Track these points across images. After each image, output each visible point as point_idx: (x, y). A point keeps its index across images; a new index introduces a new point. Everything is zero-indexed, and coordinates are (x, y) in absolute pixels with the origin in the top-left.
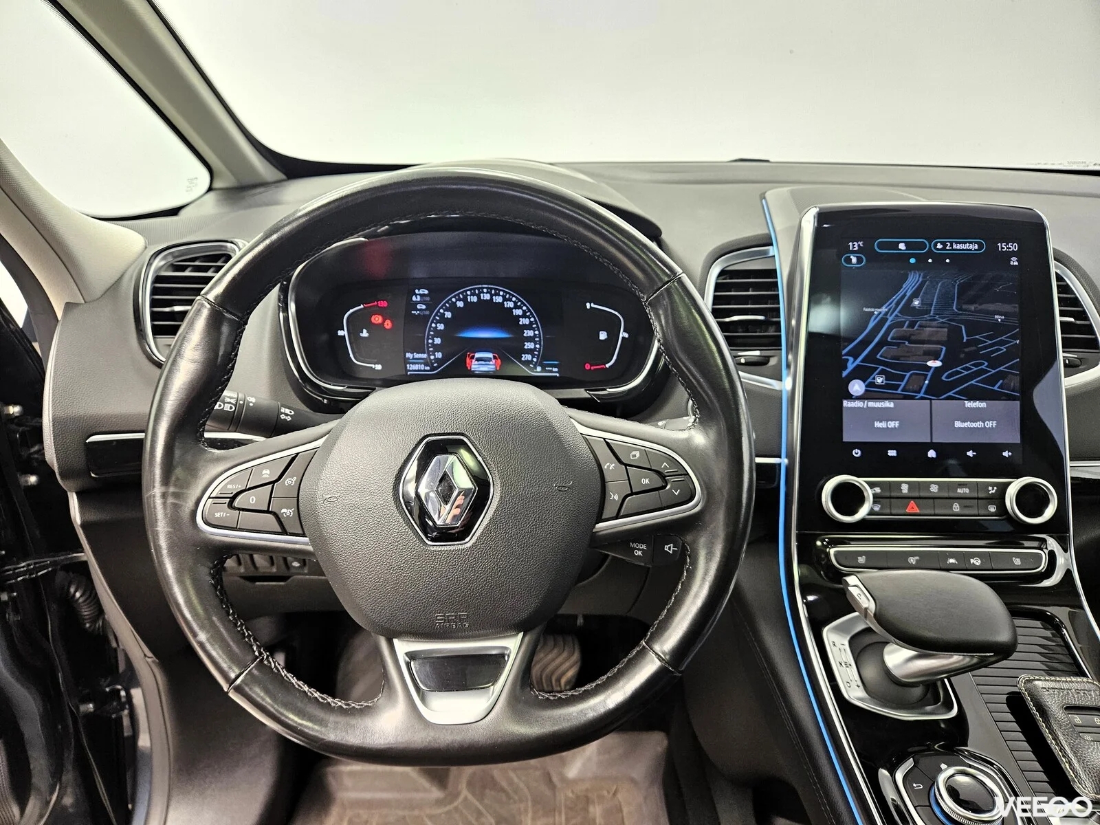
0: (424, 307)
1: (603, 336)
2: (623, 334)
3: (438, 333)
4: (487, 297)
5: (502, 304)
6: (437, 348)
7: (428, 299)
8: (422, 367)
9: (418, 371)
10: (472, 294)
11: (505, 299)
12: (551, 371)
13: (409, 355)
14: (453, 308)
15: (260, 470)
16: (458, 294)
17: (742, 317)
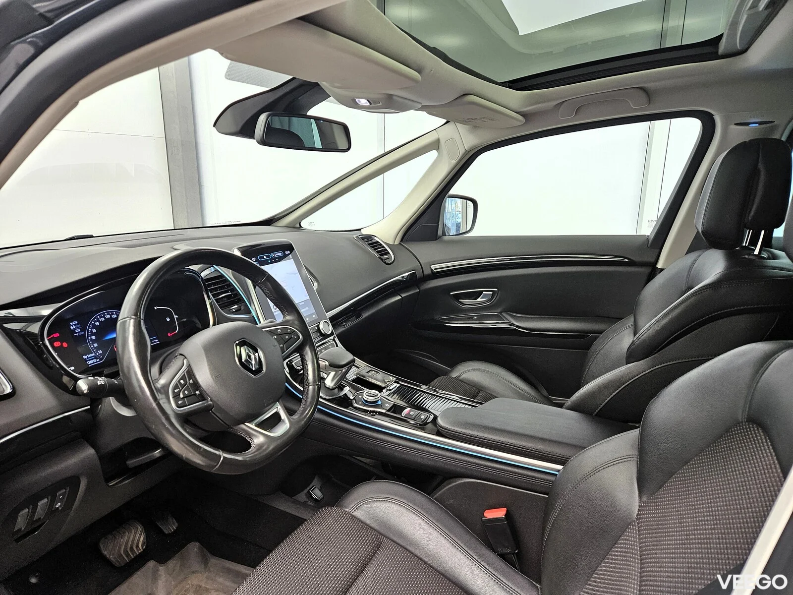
0: (79, 330)
1: (168, 319)
2: (176, 317)
3: (94, 341)
4: (109, 316)
6: (98, 349)
7: (79, 326)
8: (95, 360)
9: (94, 363)
10: (101, 317)
12: (155, 342)
13: (84, 357)
14: (94, 326)
15: (179, 381)
16: (94, 319)
17: (223, 295)
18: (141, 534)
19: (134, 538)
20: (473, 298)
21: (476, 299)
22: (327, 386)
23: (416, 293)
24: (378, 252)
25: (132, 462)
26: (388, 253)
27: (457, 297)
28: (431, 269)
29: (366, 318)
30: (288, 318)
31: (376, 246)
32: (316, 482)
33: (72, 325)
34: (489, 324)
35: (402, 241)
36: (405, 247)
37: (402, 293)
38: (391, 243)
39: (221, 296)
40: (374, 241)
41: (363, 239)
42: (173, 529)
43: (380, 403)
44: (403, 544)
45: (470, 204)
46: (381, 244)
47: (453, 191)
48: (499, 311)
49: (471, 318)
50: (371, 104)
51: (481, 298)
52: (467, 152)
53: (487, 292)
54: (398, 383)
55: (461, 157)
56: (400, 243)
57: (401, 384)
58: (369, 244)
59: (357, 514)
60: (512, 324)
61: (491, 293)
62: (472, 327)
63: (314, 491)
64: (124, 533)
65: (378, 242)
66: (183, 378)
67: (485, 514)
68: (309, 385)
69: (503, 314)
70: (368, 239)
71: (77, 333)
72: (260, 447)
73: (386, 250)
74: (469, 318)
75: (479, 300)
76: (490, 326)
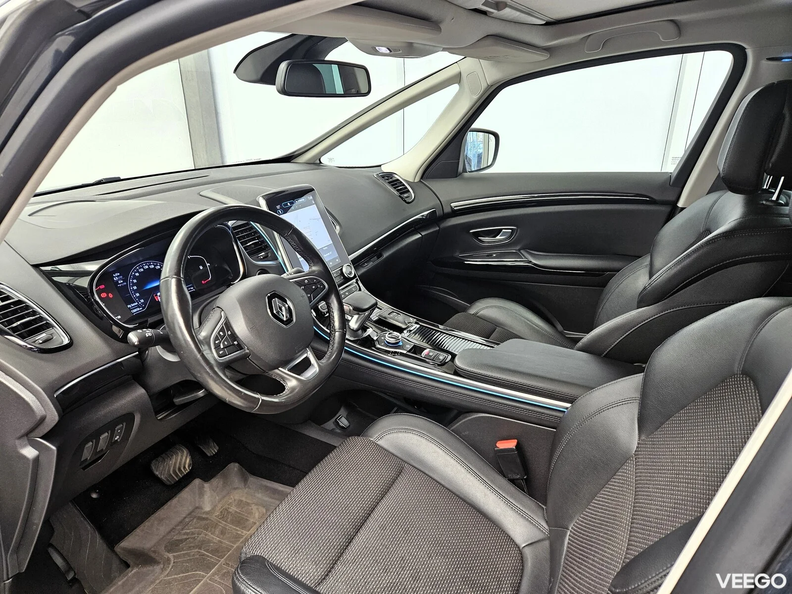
0: (122, 281)
1: (201, 268)
2: (208, 265)
3: (136, 291)
4: (147, 267)
5: (155, 268)
6: (139, 298)
7: (121, 277)
8: (138, 309)
9: (137, 311)
10: (140, 268)
11: (155, 266)
13: (129, 306)
14: (135, 277)
15: (219, 333)
16: (134, 270)
17: (251, 243)
18: (186, 457)
19: (181, 460)
20: (492, 236)
21: (495, 237)
22: (352, 328)
23: (436, 231)
24: (398, 190)
25: (178, 401)
26: (408, 191)
27: (477, 235)
28: (451, 207)
29: (387, 258)
30: (314, 268)
31: (396, 184)
32: (343, 412)
33: (115, 277)
34: (509, 262)
35: (422, 177)
36: (425, 185)
37: (422, 231)
38: (411, 180)
39: (248, 244)
40: (394, 179)
41: (383, 177)
42: (215, 451)
43: (401, 344)
44: (422, 469)
45: (492, 138)
46: (401, 182)
47: (475, 126)
48: (518, 249)
49: (490, 256)
50: (391, 51)
51: (500, 236)
52: (489, 87)
53: (507, 230)
54: (418, 324)
55: (484, 92)
56: (420, 181)
57: (421, 325)
58: (389, 183)
59: (381, 443)
60: (530, 262)
61: (511, 231)
62: (491, 265)
63: (341, 420)
64: (172, 456)
65: (398, 180)
66: (222, 330)
67: (497, 445)
68: (335, 332)
69: (522, 251)
70: (388, 177)
71: (120, 284)
72: (293, 389)
73: (406, 188)
74: (488, 256)
75: (498, 237)
76: (509, 264)
